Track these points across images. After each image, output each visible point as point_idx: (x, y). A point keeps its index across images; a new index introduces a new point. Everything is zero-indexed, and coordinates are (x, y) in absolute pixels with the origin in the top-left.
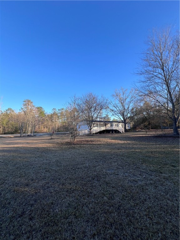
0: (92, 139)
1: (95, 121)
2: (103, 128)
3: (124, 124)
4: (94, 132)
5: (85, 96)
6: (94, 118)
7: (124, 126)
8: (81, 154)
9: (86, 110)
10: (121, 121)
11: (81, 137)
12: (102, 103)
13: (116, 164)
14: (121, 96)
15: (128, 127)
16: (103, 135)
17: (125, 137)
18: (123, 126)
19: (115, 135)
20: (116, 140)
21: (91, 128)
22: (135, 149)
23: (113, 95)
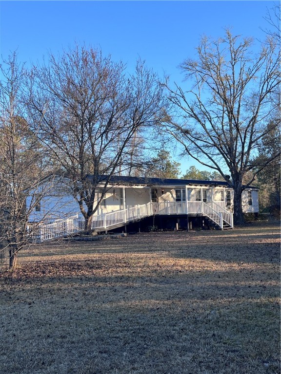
0: (95, 256)
1: (108, 179)
2: (144, 210)
3: (232, 191)
4: (105, 227)
5: (62, 66)
6: (105, 164)
7: (232, 202)
8: (39, 324)
9: (68, 127)
10: (223, 180)
11: (44, 251)
12: (141, 101)
13: (188, 358)
14: (226, 70)
15: (250, 203)
16: (141, 238)
17: (237, 248)
18: (228, 199)
19: (194, 238)
20: (196, 257)
21: (90, 207)
22: (271, 296)
23: (189, 66)
